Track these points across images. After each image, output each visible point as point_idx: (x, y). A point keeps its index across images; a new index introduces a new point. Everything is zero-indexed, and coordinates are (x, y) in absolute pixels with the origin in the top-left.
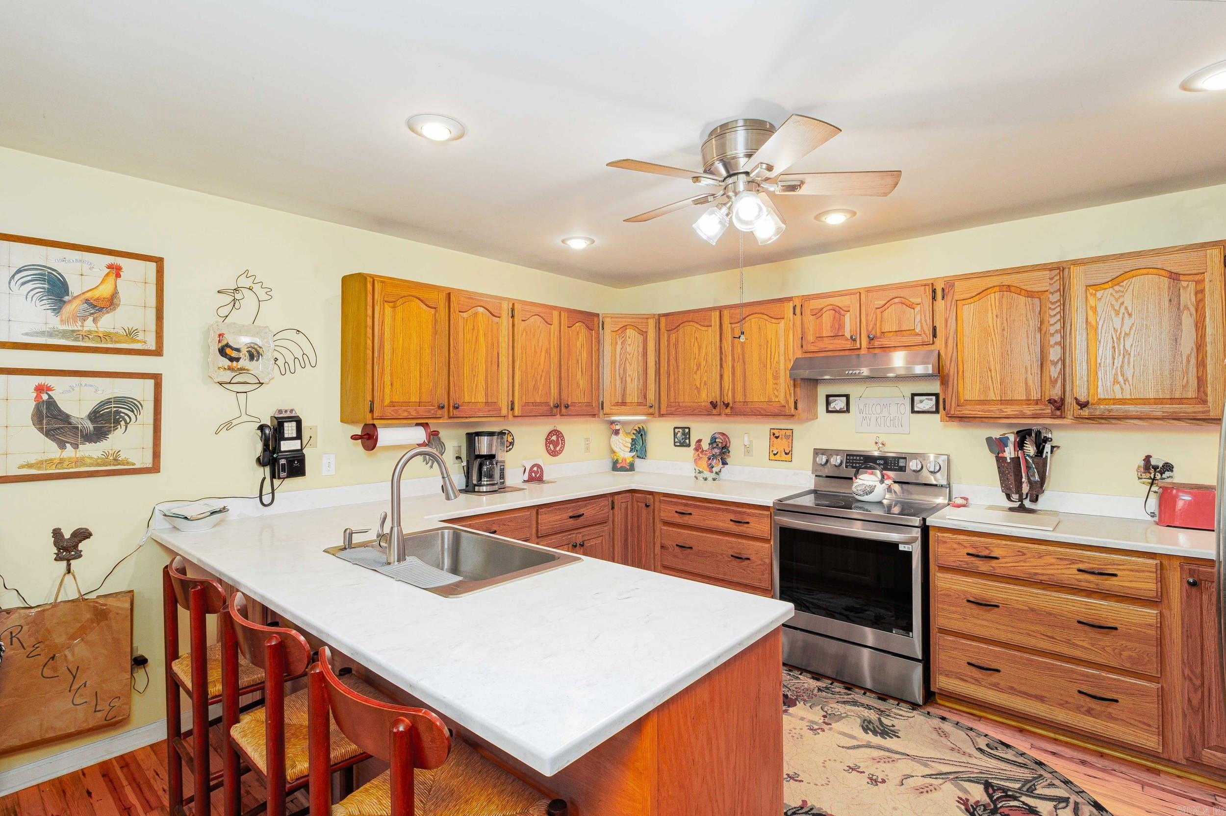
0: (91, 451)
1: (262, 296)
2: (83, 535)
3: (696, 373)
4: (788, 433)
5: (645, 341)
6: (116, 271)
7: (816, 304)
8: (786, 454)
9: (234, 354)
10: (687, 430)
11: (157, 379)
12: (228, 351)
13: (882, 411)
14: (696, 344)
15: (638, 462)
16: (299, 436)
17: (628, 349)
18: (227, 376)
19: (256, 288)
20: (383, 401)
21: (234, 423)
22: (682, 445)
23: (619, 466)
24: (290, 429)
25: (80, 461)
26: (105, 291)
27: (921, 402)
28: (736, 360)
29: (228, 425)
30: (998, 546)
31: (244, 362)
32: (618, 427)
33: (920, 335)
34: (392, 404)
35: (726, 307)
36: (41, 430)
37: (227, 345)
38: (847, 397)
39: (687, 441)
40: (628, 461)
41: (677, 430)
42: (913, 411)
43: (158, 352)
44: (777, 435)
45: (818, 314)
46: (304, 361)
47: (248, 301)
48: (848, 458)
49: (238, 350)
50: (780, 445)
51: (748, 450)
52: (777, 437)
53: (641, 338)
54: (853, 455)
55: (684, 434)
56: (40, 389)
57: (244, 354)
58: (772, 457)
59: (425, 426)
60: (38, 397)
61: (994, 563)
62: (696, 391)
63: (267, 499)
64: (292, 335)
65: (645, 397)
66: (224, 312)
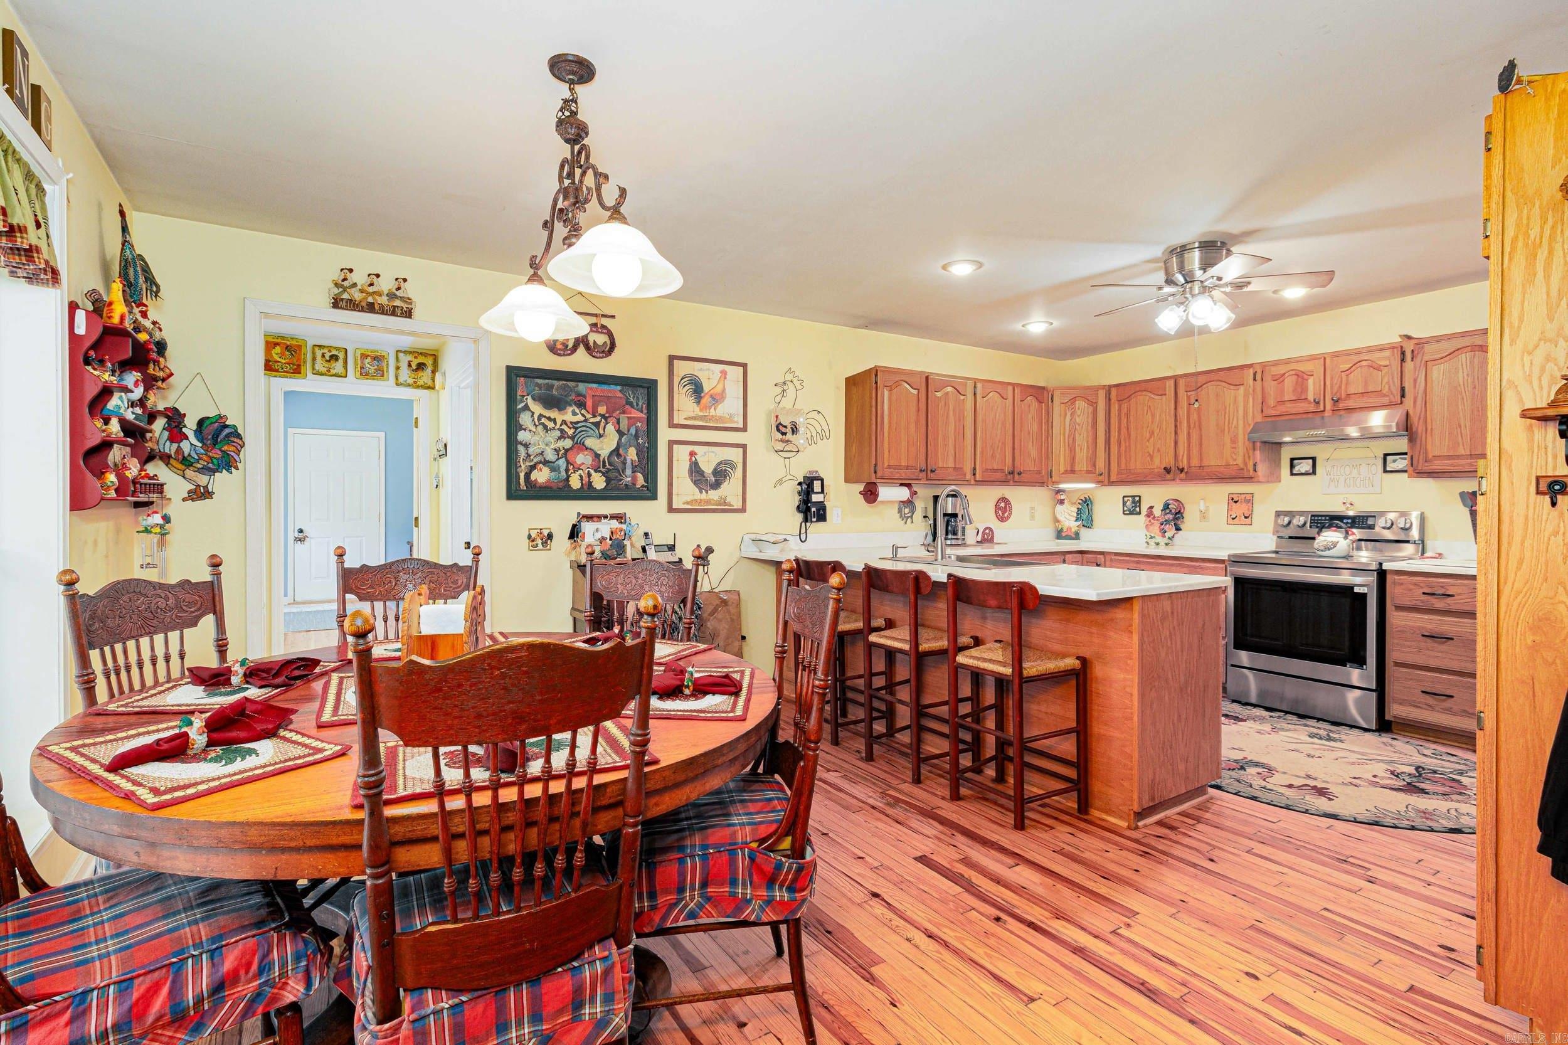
0: (714, 495)
1: (799, 387)
2: (710, 550)
3: (1148, 441)
4: (1249, 497)
5: (1095, 411)
6: (724, 374)
7: (1276, 371)
8: (1246, 517)
9: (784, 430)
10: (1137, 499)
11: (744, 447)
12: (781, 427)
13: (1351, 472)
14: (1149, 414)
15: (1084, 532)
16: (822, 491)
17: (1078, 420)
18: (780, 446)
19: (795, 380)
20: (883, 463)
21: (784, 480)
22: (1131, 513)
23: (1064, 534)
24: (817, 486)
25: (708, 502)
26: (719, 389)
27: (1394, 461)
28: (1192, 426)
29: (780, 482)
30: (1454, 585)
31: (789, 436)
32: (1062, 497)
33: (1387, 396)
34: (889, 467)
35: (1181, 376)
36: (692, 480)
37: (780, 424)
38: (1314, 459)
39: (1138, 509)
40: (1073, 530)
41: (1126, 499)
42: (1385, 471)
43: (744, 429)
44: (1235, 500)
45: (1280, 379)
46: (823, 435)
47: (791, 392)
48: (1312, 517)
49: (786, 427)
50: (1239, 510)
51: (1204, 516)
52: (1236, 502)
53: (1091, 409)
54: (1318, 516)
55: (1133, 502)
56: (692, 454)
57: (789, 430)
58: (1231, 521)
59: (909, 486)
60: (691, 459)
61: (1449, 600)
62: (1148, 458)
63: (803, 537)
64: (814, 415)
65: (1094, 465)
66: (778, 399)
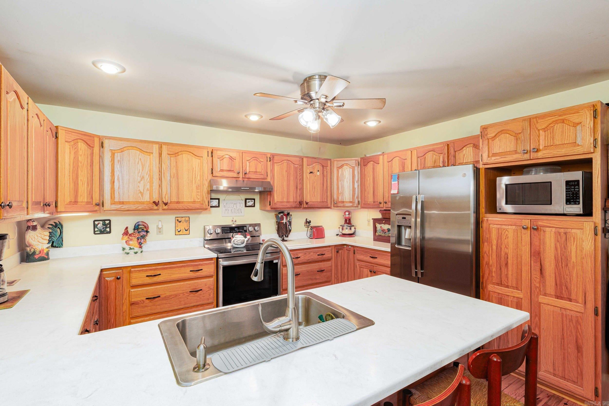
3: (140, 182)
4: (187, 219)
5: (92, 154)
7: (220, 153)
8: (186, 230)
10: (108, 222)
13: (233, 206)
14: (140, 163)
17: (80, 158)
22: (102, 232)
23: (37, 257)
27: (249, 202)
28: (172, 177)
30: (300, 253)
32: (35, 224)
33: (263, 175)
35: (165, 144)
38: (219, 199)
39: (107, 230)
40: (45, 251)
41: (96, 223)
42: (246, 206)
44: (180, 220)
45: (222, 158)
48: (223, 229)
50: (182, 226)
51: (160, 230)
52: (180, 222)
53: (89, 152)
54: (225, 227)
55: (104, 224)
58: (177, 233)
61: (299, 259)
65: (92, 198)
